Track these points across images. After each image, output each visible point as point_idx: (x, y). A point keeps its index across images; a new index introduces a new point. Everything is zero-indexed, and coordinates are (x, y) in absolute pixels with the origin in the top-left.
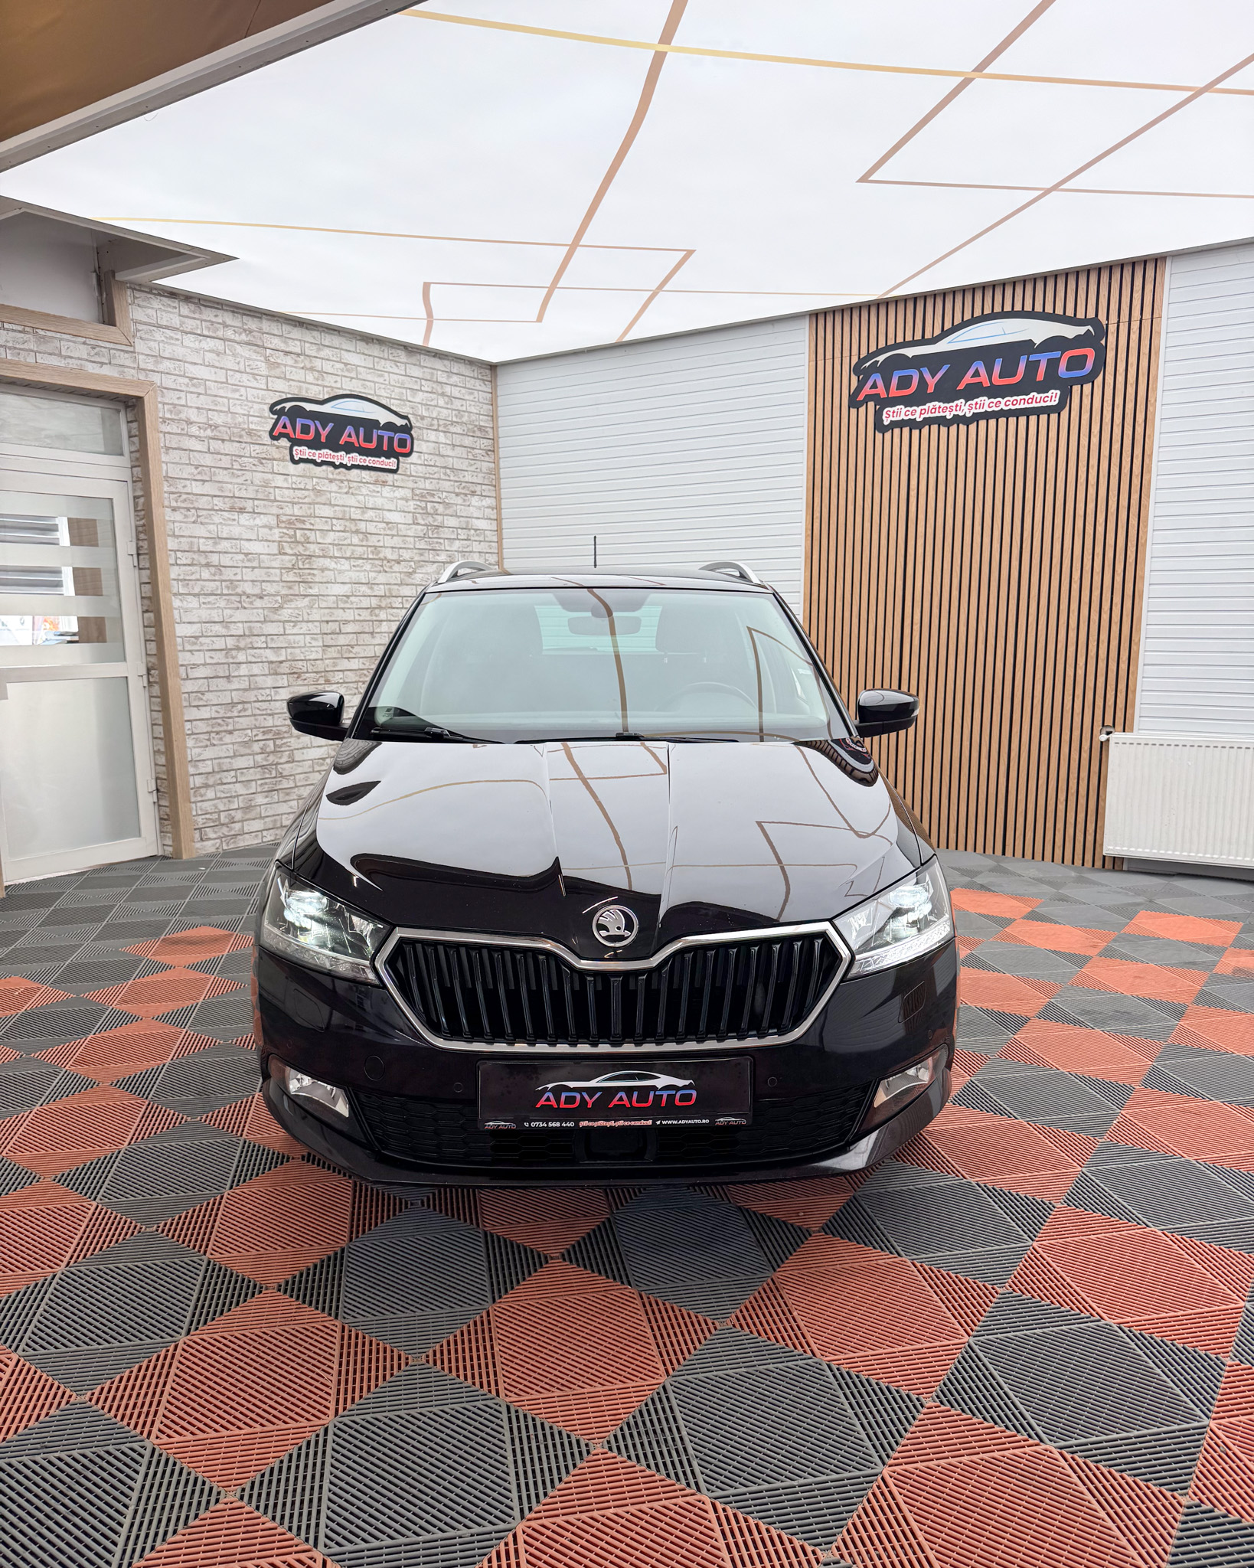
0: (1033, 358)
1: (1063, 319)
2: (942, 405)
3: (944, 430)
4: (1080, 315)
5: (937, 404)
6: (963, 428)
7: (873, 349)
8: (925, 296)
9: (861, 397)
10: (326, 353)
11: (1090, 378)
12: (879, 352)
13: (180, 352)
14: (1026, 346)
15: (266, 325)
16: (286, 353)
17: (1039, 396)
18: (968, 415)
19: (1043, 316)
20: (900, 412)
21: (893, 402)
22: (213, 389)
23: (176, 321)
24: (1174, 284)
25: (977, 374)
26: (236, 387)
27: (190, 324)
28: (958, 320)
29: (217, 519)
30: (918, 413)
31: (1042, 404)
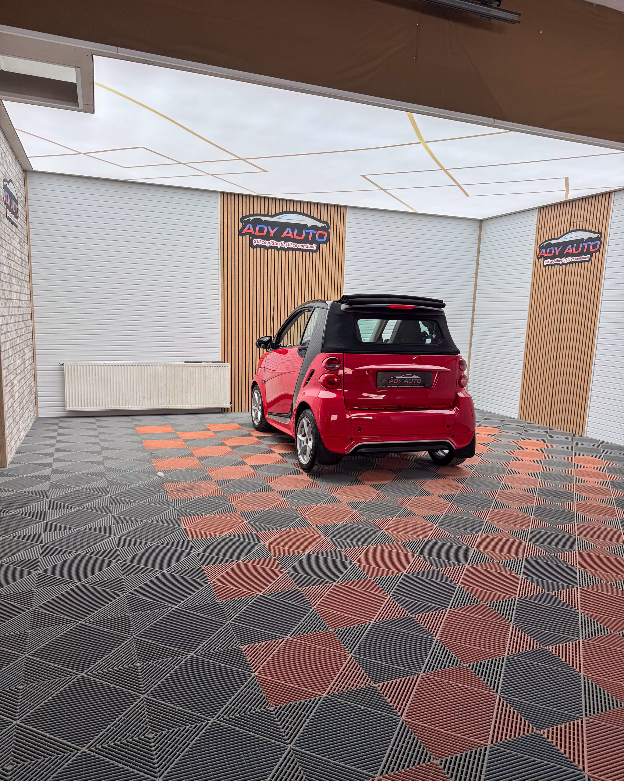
0: (307, 231)
1: (316, 219)
2: (276, 242)
3: (276, 252)
4: (322, 219)
5: (275, 241)
6: (283, 252)
7: (248, 214)
8: (269, 198)
9: (244, 232)
11: (325, 242)
12: (250, 215)
14: (305, 226)
17: (310, 245)
18: (286, 248)
19: (310, 216)
20: (260, 242)
21: (257, 237)
24: (350, 217)
25: (288, 233)
28: (281, 211)
30: (267, 243)
31: (311, 249)
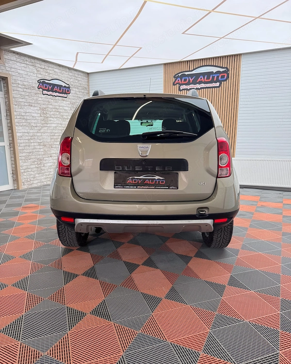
0: (213, 75)
1: (220, 67)
2: (194, 85)
4: (224, 66)
5: (192, 85)
6: (198, 90)
7: (178, 72)
8: (190, 61)
9: (175, 83)
10: (50, 68)
11: (226, 80)
12: (179, 73)
13: (16, 67)
14: (212, 73)
15: (36, 61)
16: (41, 68)
17: (215, 84)
18: (199, 88)
19: (216, 66)
20: (184, 87)
21: (183, 84)
22: (24, 76)
23: (15, 59)
25: (201, 79)
26: (29, 76)
27: (18, 60)
28: (197, 66)
29: (26, 108)
30: (188, 87)
